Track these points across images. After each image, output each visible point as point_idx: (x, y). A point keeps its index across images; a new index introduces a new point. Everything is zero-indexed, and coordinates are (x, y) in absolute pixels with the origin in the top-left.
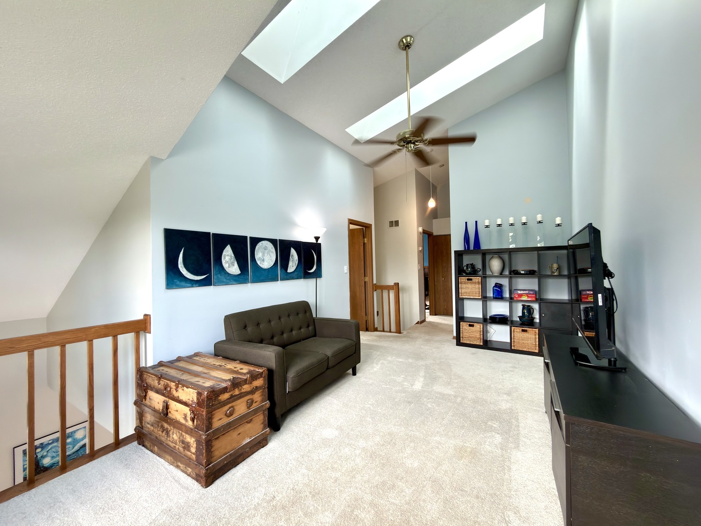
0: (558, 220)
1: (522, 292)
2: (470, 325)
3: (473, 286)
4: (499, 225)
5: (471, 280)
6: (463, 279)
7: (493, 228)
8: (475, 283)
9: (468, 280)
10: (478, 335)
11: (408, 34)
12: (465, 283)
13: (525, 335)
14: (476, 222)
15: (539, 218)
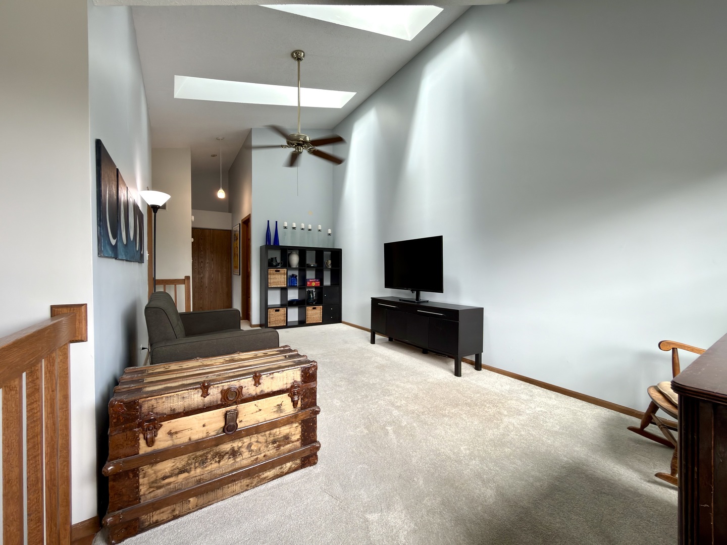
0: (330, 231)
1: (312, 280)
2: (276, 311)
3: (279, 276)
4: (294, 228)
5: (279, 271)
6: (272, 271)
7: (290, 229)
8: (281, 274)
9: (276, 271)
10: (283, 318)
11: (303, 50)
12: (274, 274)
13: (314, 311)
14: (276, 222)
15: (320, 227)
